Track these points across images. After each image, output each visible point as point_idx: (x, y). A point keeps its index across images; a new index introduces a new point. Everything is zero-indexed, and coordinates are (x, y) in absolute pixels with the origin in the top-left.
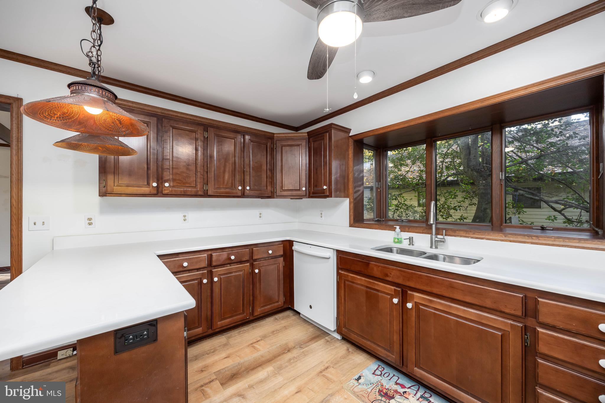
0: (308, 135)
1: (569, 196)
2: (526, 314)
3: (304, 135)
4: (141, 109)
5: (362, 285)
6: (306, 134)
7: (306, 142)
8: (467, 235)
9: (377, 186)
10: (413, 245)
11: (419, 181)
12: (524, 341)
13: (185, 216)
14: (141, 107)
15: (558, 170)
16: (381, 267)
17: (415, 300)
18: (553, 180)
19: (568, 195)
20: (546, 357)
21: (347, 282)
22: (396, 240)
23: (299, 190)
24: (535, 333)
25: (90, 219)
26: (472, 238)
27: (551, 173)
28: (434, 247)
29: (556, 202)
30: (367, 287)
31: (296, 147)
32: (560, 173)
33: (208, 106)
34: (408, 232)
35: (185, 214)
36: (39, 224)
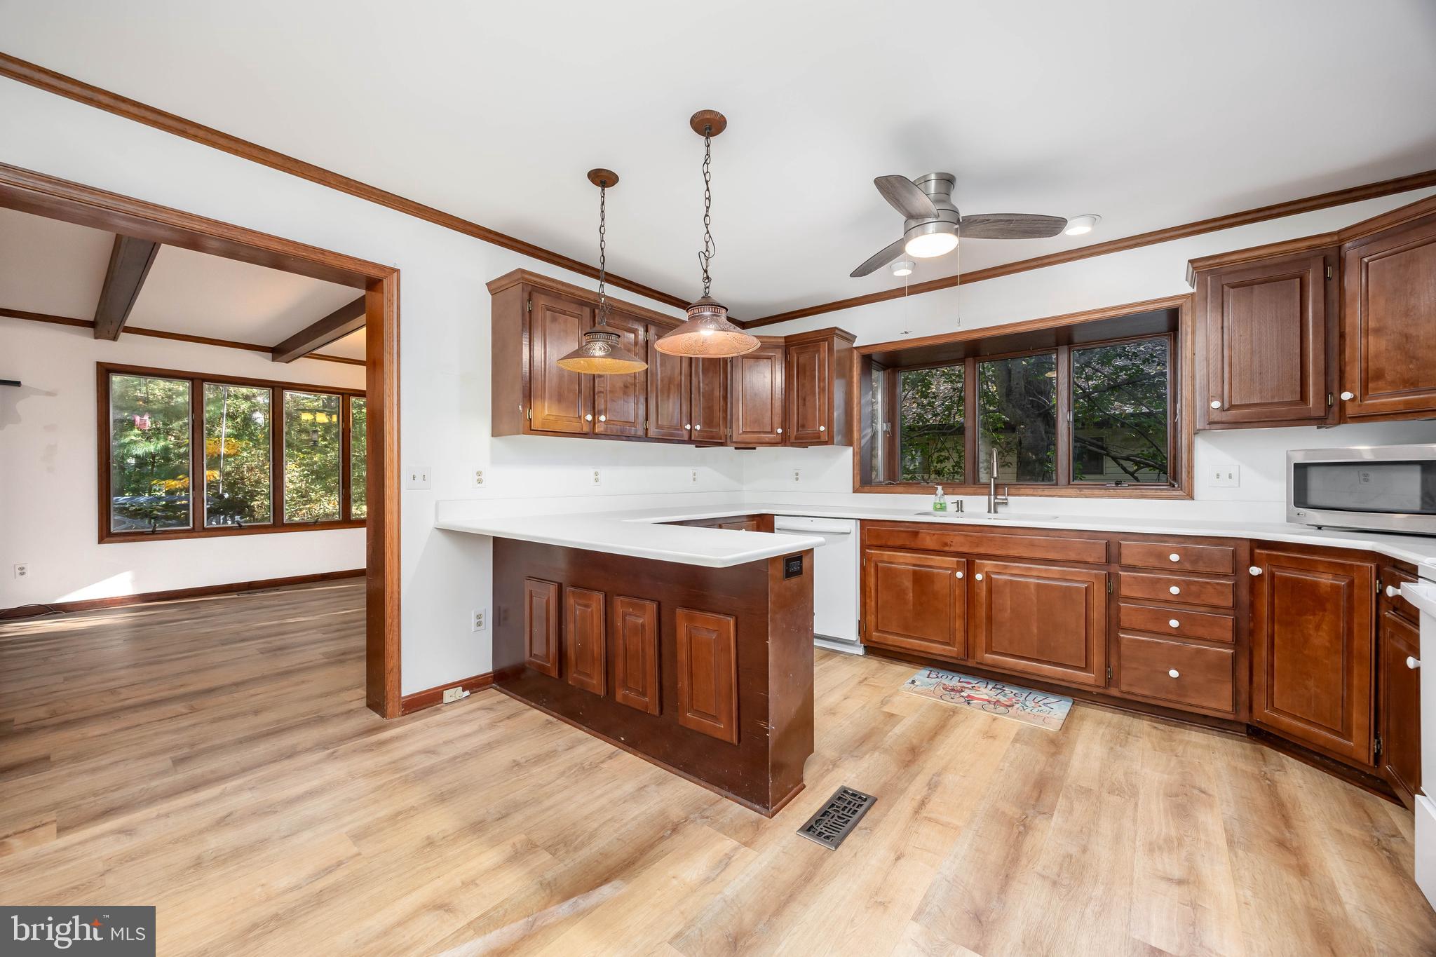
0: (786, 342)
1: (1143, 451)
2: (1108, 561)
3: (779, 340)
4: (571, 294)
5: (906, 564)
6: (783, 340)
7: (782, 353)
8: (1035, 493)
9: (885, 428)
10: (962, 511)
11: (918, 423)
12: (1107, 587)
13: (596, 474)
14: (572, 291)
15: (1129, 410)
16: (937, 534)
17: (986, 569)
18: (1123, 425)
19: (1143, 449)
20: (1128, 599)
21: (880, 564)
22: (938, 506)
23: (772, 432)
24: (1119, 577)
25: (479, 474)
26: (1041, 496)
27: (1121, 414)
28: (993, 511)
29: (1128, 459)
30: (914, 565)
31: (765, 360)
32: (1132, 415)
33: (627, 284)
34: (953, 494)
35: (597, 470)
36: (419, 478)
